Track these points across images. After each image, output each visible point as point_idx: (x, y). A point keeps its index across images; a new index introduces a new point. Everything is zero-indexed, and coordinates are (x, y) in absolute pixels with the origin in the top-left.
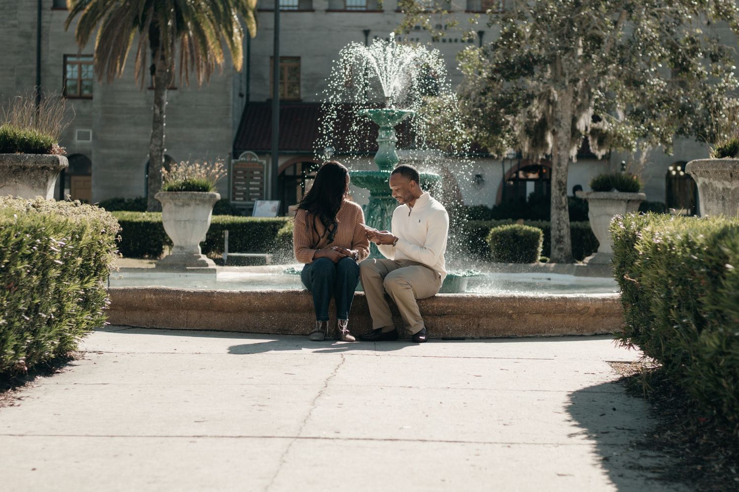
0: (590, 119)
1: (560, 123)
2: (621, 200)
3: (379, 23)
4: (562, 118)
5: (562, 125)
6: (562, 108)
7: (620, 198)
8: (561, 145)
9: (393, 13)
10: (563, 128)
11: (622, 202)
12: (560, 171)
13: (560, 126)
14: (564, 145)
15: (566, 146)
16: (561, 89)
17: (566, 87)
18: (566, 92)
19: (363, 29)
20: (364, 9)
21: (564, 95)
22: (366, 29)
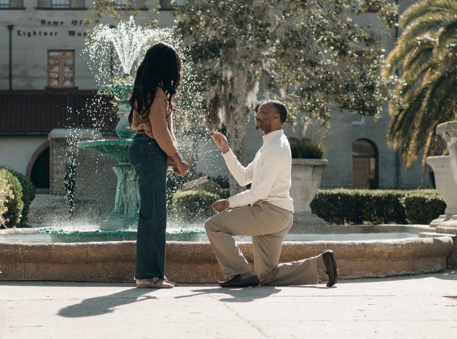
0: (256, 97)
1: (237, 100)
2: (308, 165)
3: (21, 19)
4: (238, 96)
5: (238, 101)
6: (238, 86)
7: (307, 164)
8: (238, 119)
9: (33, 10)
10: (239, 105)
11: (309, 167)
12: (237, 143)
13: (237, 103)
14: (240, 120)
15: (242, 121)
16: (238, 71)
17: (243, 69)
18: (244, 72)
19: (7, 24)
20: (7, 7)
21: (240, 76)
22: (11, 24)
